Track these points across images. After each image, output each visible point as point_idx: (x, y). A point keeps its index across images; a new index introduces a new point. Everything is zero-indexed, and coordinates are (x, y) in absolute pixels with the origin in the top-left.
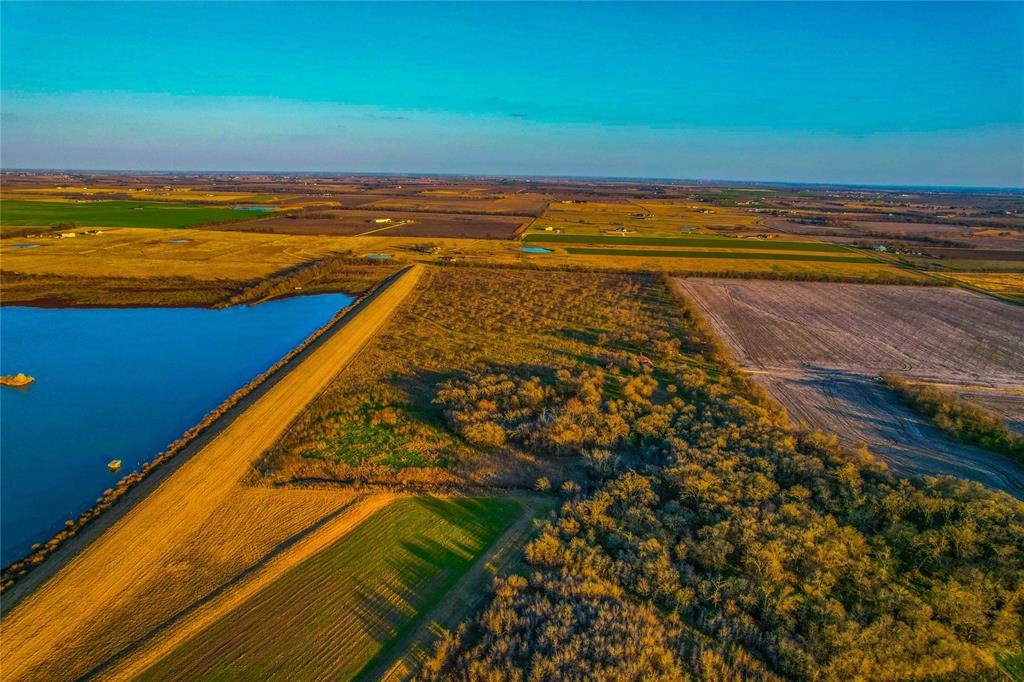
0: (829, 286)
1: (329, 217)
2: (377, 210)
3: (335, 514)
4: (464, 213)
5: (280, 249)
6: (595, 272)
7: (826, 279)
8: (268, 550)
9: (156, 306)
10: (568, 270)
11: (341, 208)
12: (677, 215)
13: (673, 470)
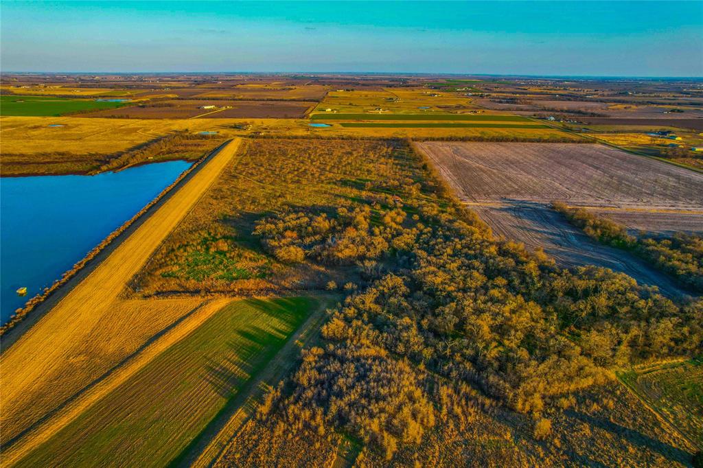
0: (518, 144)
1: (170, 105)
2: (205, 99)
3: (189, 314)
4: (268, 100)
5: (135, 130)
6: (361, 139)
7: (516, 140)
8: (143, 342)
9: (43, 174)
10: (343, 139)
11: (178, 99)
12: (416, 98)
13: (418, 271)
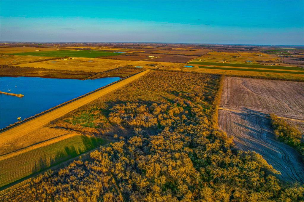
1: (137, 55)
2: (153, 53)
4: (178, 55)
5: (114, 64)
6: (201, 74)
9: (69, 78)
10: (193, 73)
11: (145, 53)
